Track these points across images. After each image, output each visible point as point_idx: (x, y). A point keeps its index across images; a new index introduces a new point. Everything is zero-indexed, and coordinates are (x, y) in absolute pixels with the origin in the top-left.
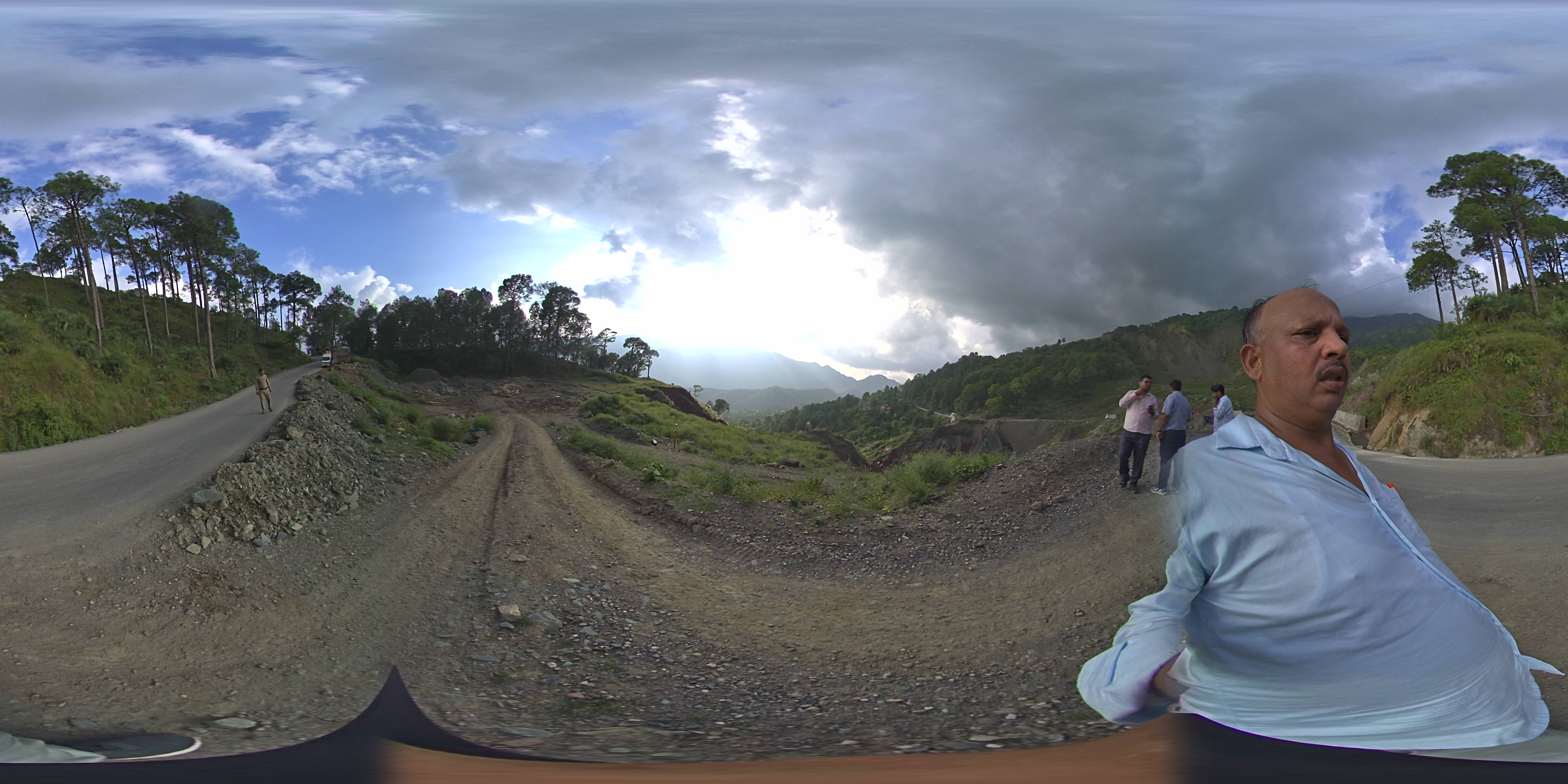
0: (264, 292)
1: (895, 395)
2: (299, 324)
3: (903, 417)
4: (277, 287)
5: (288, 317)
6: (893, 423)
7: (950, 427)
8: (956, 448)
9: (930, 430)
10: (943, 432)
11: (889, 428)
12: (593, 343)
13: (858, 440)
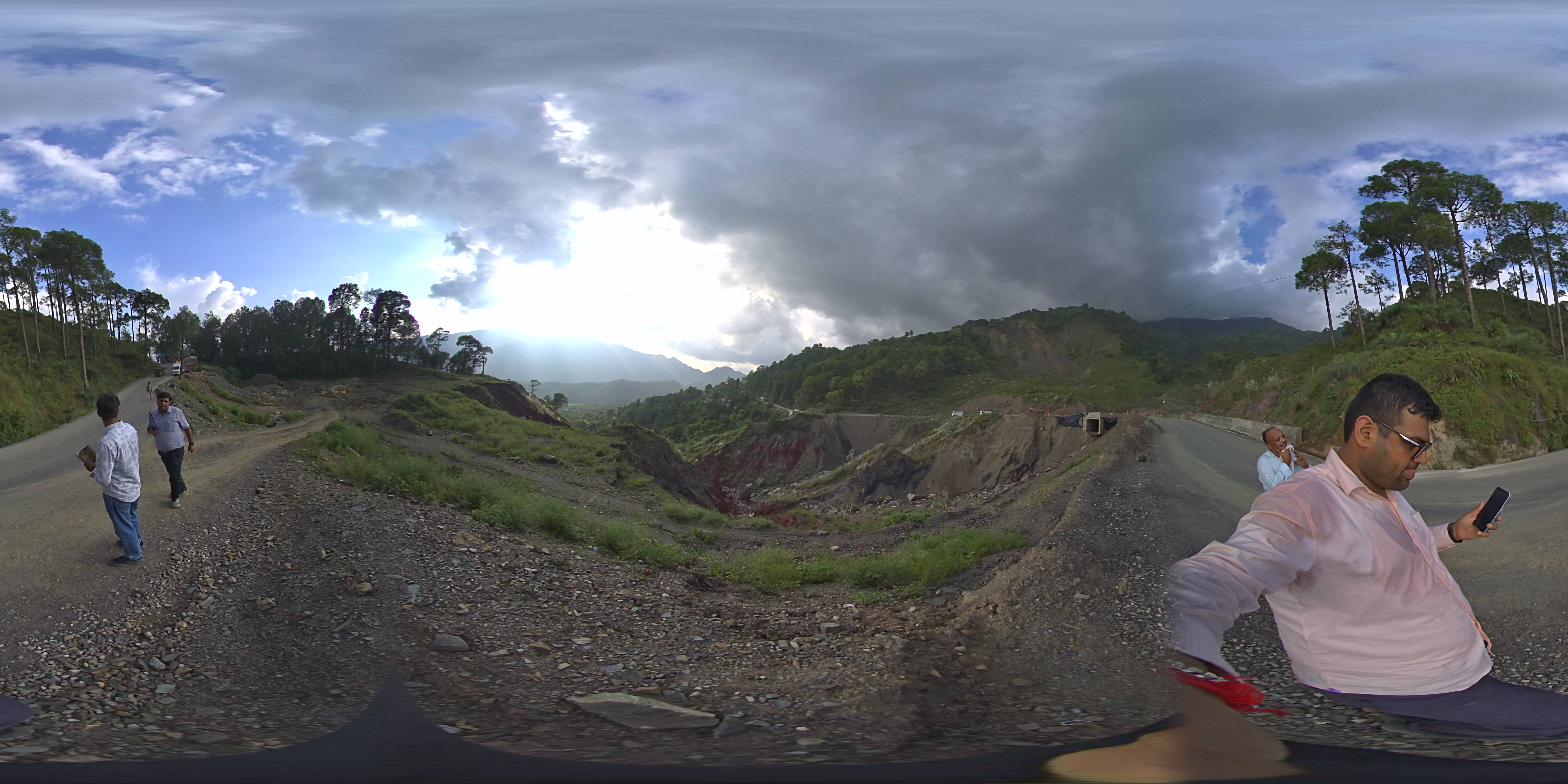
0: (118, 308)
1: (738, 384)
2: (149, 335)
3: (741, 411)
4: (129, 302)
5: (139, 330)
6: (731, 415)
7: (787, 421)
8: (791, 445)
9: (765, 424)
10: (778, 426)
11: (727, 422)
13: (695, 434)
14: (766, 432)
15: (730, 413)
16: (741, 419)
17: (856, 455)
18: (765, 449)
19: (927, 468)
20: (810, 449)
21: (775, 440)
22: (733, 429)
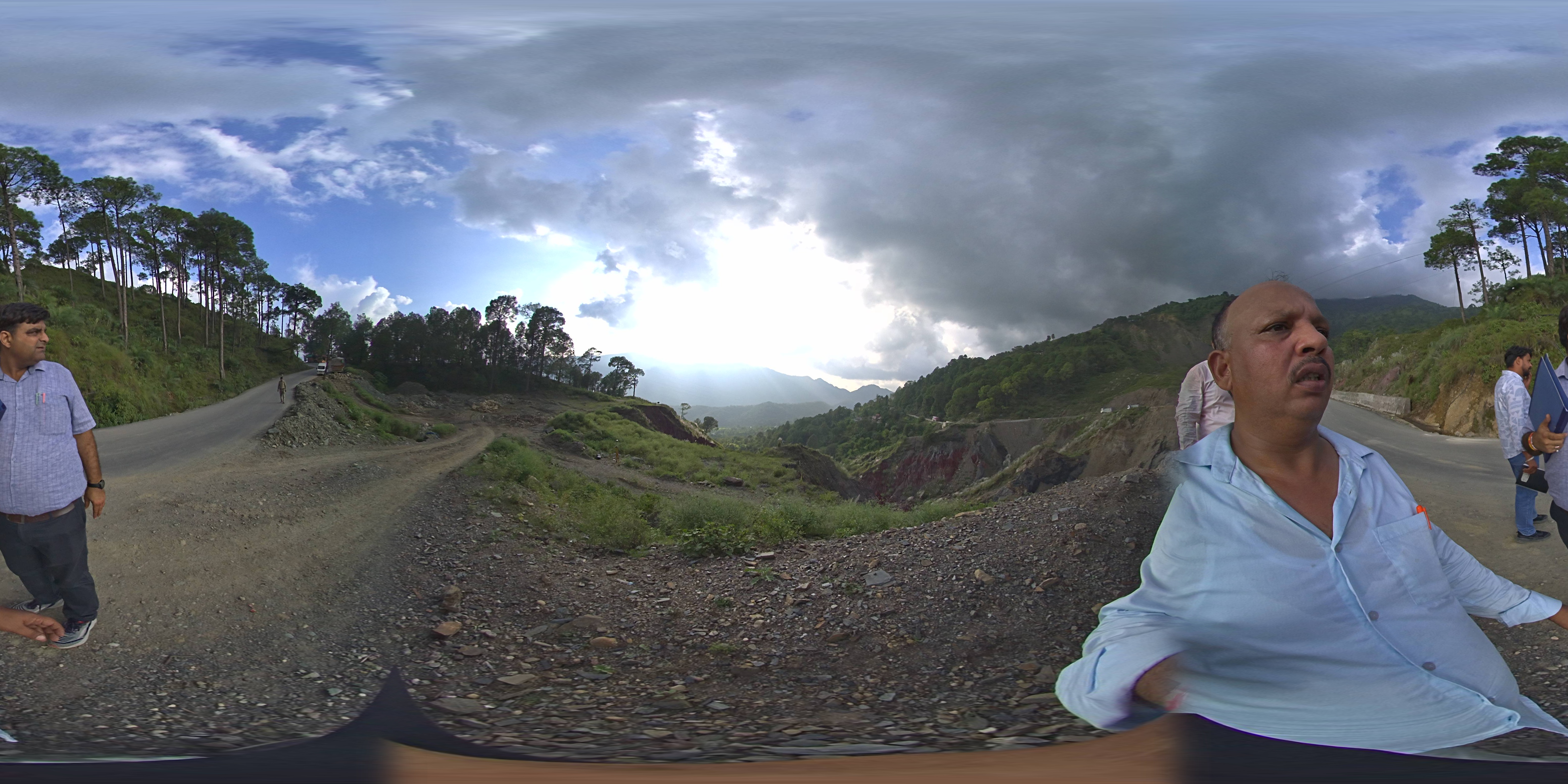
0: (269, 300)
1: (887, 403)
2: (298, 332)
3: (893, 427)
4: (281, 296)
5: (289, 325)
6: (884, 432)
7: (941, 433)
8: (948, 455)
9: (920, 437)
10: (933, 439)
11: (881, 439)
12: (577, 363)
13: (849, 452)
14: (921, 445)
15: (882, 430)
16: (894, 435)
17: (1012, 460)
18: (922, 463)
19: (1083, 464)
20: (967, 458)
21: (931, 453)
22: (888, 445)
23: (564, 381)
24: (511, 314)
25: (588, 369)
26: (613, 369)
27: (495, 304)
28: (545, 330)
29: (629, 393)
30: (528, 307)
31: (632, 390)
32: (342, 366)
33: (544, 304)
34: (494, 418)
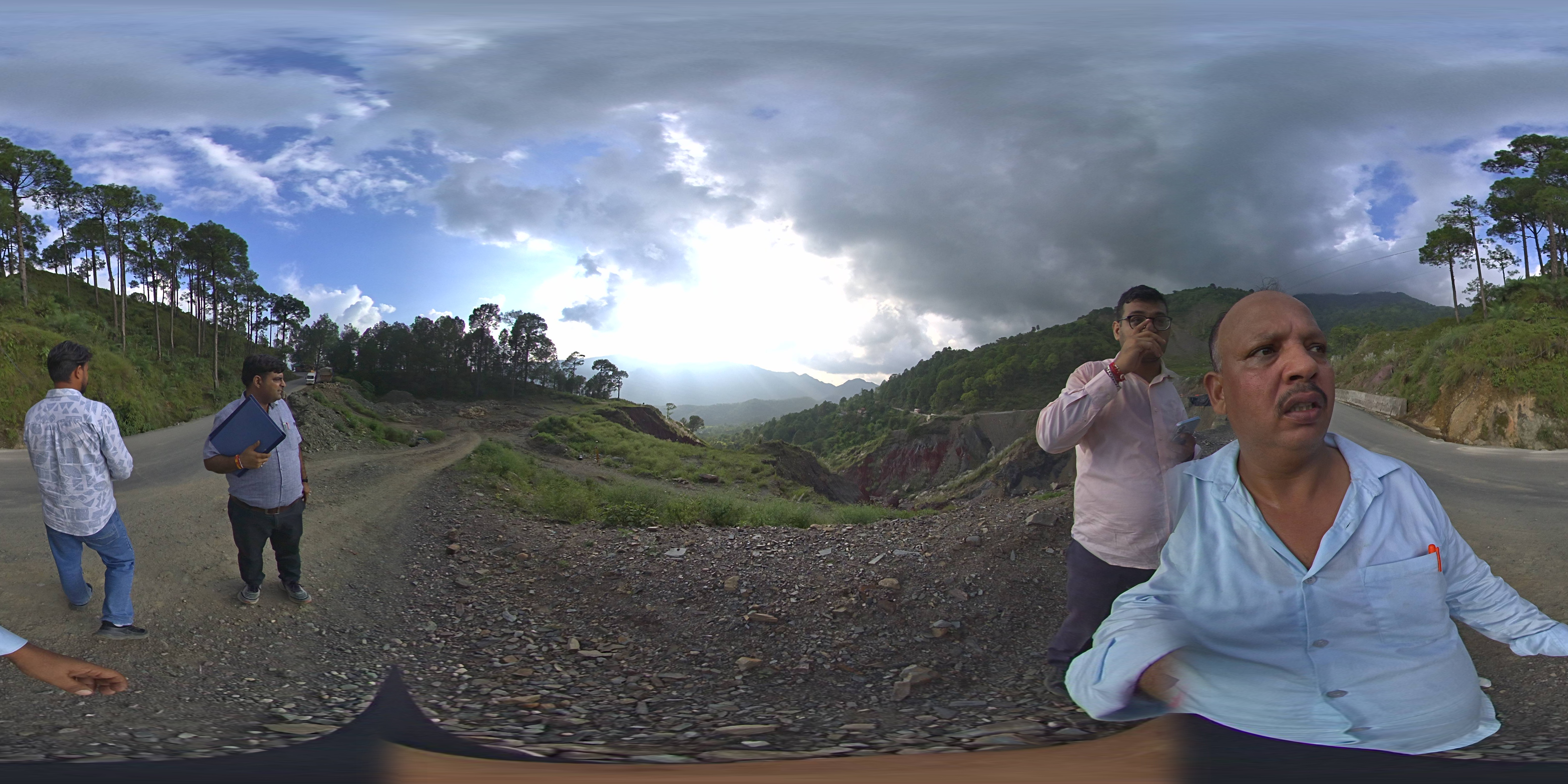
0: (258, 311)
1: (872, 397)
2: (287, 342)
3: (879, 420)
4: (269, 306)
5: (277, 335)
6: (870, 426)
7: (925, 426)
8: (932, 448)
9: (904, 431)
10: (917, 432)
11: (866, 432)
12: (561, 367)
13: (835, 447)
14: (906, 439)
15: (868, 423)
16: (879, 428)
17: (997, 451)
18: (907, 456)
20: (951, 451)
21: (916, 445)
22: (872, 439)
23: (549, 385)
24: (494, 322)
25: (572, 373)
26: (596, 372)
27: (478, 313)
28: (528, 336)
29: (614, 395)
30: (510, 314)
31: (617, 392)
32: (330, 376)
33: (525, 311)
34: (481, 424)
